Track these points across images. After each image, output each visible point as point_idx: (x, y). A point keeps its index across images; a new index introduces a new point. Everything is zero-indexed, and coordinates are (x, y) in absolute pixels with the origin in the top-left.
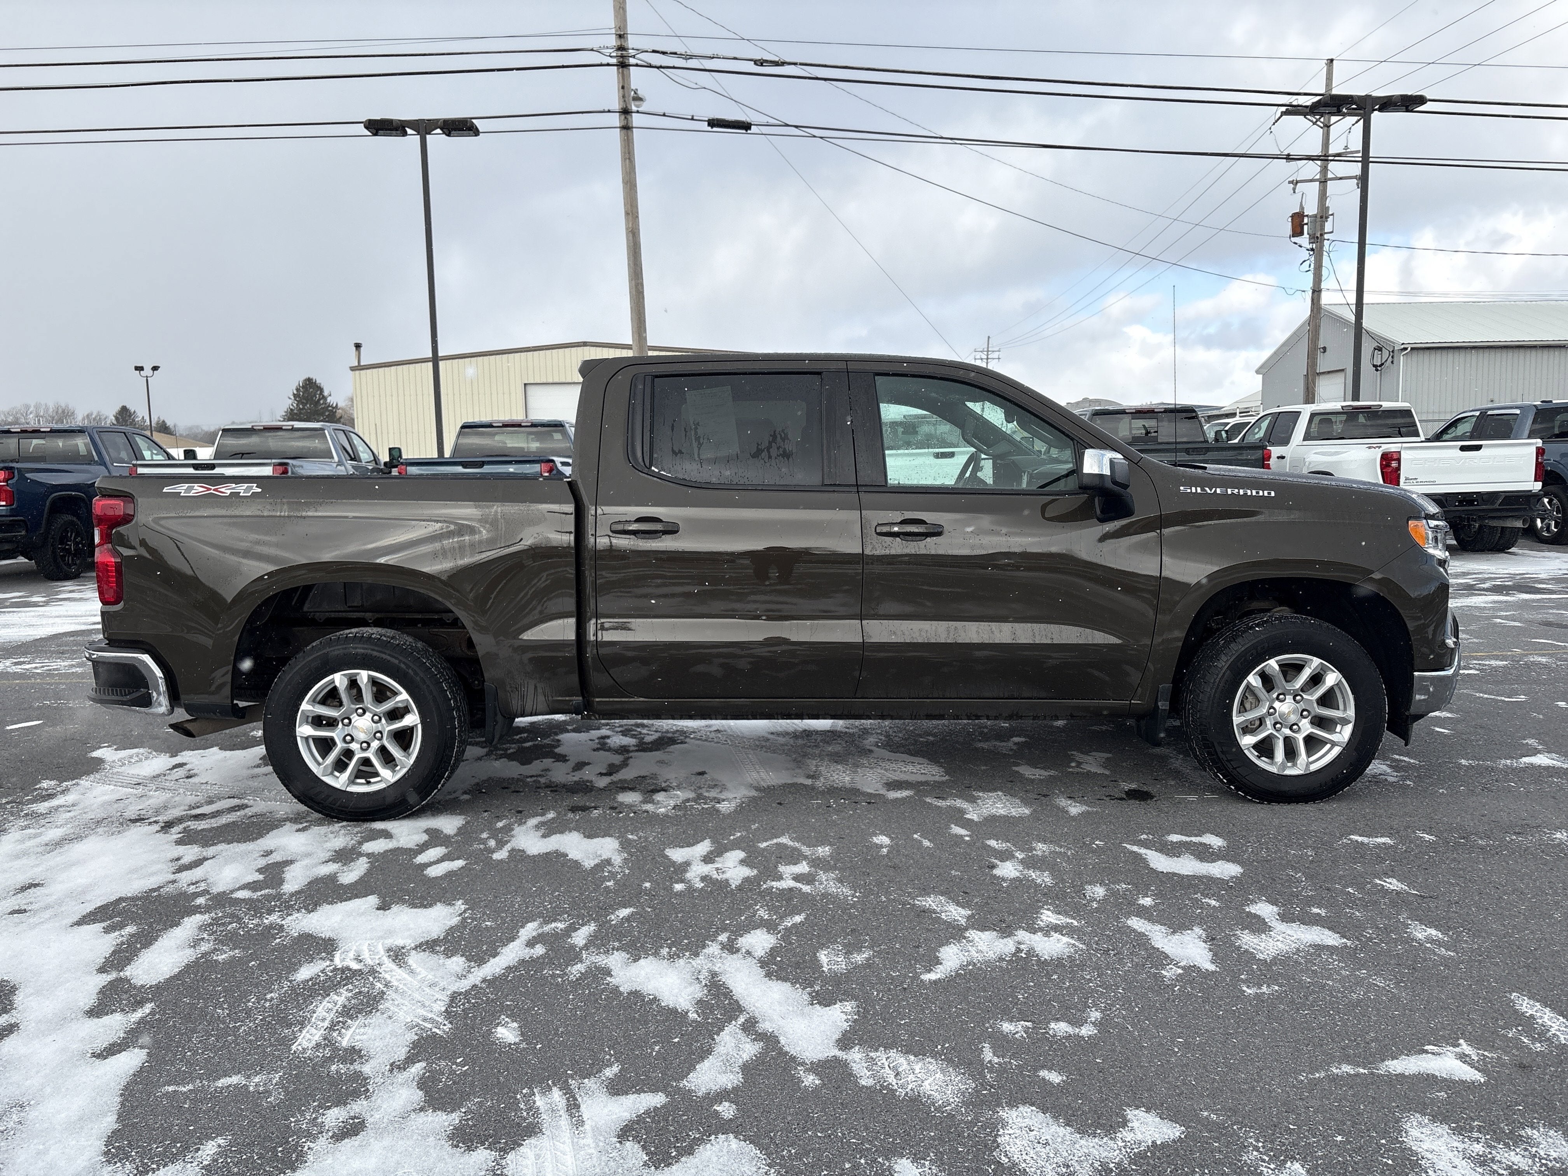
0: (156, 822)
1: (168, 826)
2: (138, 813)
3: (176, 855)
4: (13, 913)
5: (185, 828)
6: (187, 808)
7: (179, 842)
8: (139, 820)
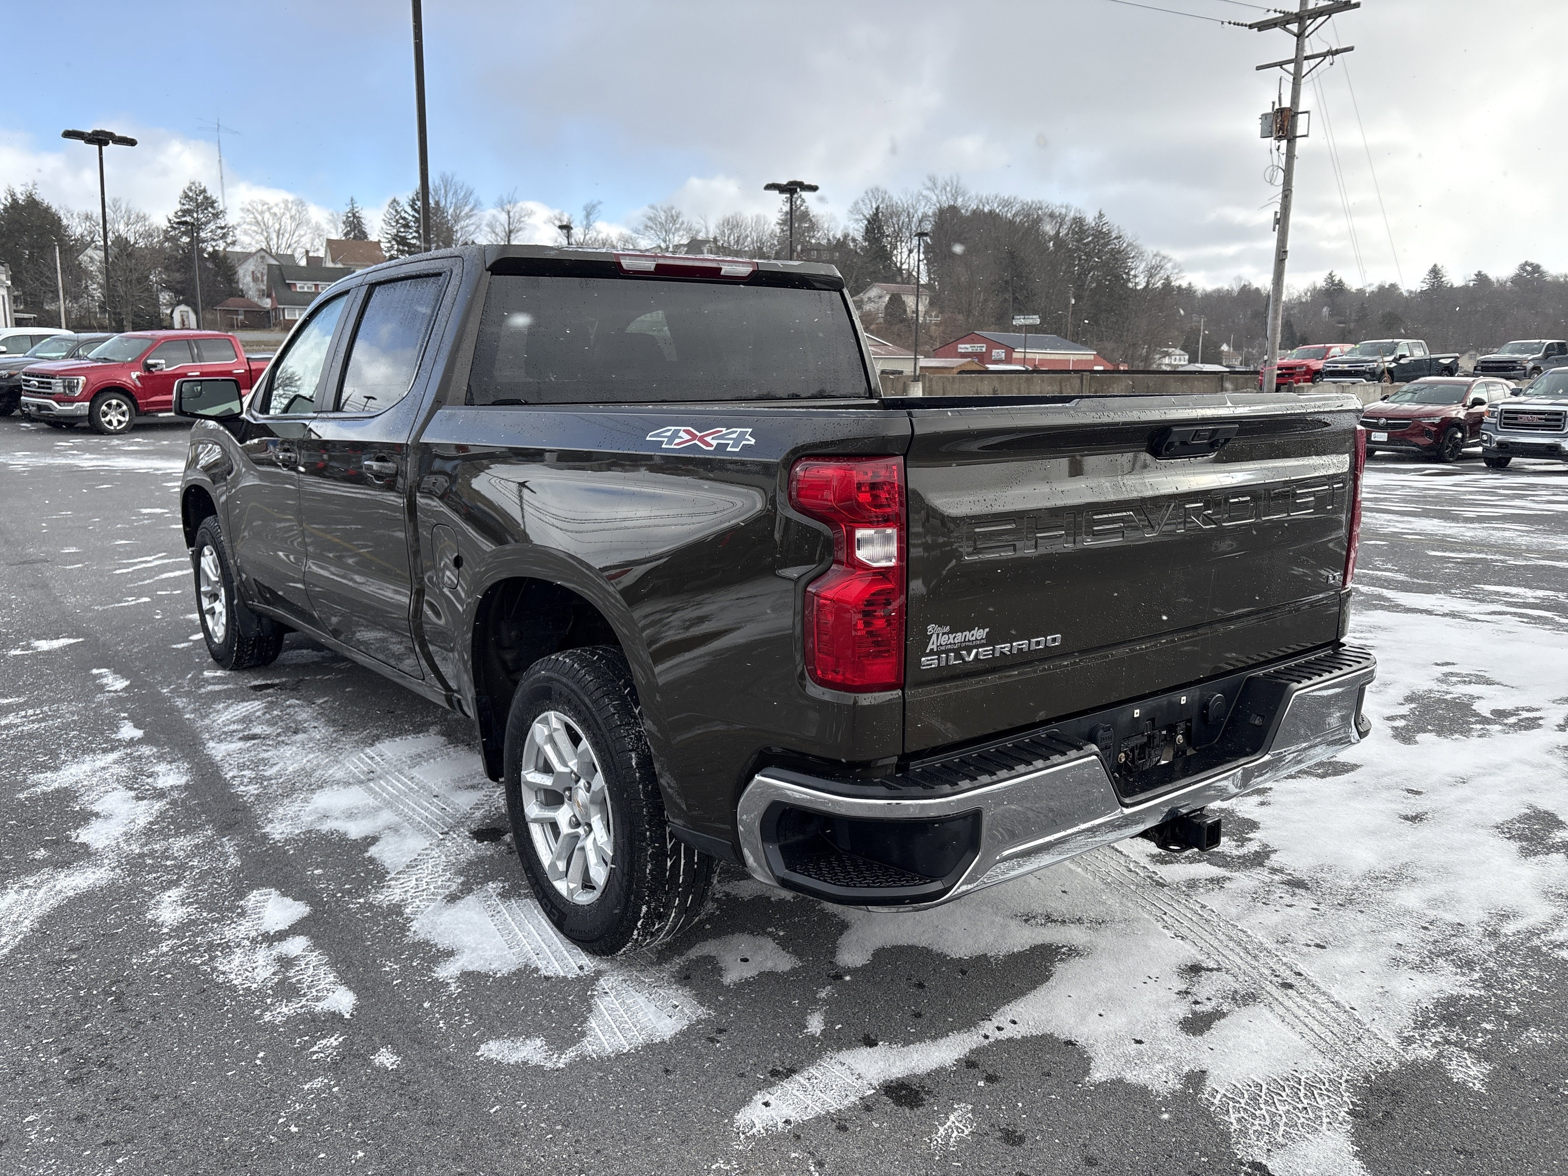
0: (1274, 871)
1: (1259, 859)
2: (1295, 901)
3: (1264, 808)
4: (1418, 793)
5: (1242, 846)
6: (1227, 885)
7: (1253, 825)
8: (1296, 884)
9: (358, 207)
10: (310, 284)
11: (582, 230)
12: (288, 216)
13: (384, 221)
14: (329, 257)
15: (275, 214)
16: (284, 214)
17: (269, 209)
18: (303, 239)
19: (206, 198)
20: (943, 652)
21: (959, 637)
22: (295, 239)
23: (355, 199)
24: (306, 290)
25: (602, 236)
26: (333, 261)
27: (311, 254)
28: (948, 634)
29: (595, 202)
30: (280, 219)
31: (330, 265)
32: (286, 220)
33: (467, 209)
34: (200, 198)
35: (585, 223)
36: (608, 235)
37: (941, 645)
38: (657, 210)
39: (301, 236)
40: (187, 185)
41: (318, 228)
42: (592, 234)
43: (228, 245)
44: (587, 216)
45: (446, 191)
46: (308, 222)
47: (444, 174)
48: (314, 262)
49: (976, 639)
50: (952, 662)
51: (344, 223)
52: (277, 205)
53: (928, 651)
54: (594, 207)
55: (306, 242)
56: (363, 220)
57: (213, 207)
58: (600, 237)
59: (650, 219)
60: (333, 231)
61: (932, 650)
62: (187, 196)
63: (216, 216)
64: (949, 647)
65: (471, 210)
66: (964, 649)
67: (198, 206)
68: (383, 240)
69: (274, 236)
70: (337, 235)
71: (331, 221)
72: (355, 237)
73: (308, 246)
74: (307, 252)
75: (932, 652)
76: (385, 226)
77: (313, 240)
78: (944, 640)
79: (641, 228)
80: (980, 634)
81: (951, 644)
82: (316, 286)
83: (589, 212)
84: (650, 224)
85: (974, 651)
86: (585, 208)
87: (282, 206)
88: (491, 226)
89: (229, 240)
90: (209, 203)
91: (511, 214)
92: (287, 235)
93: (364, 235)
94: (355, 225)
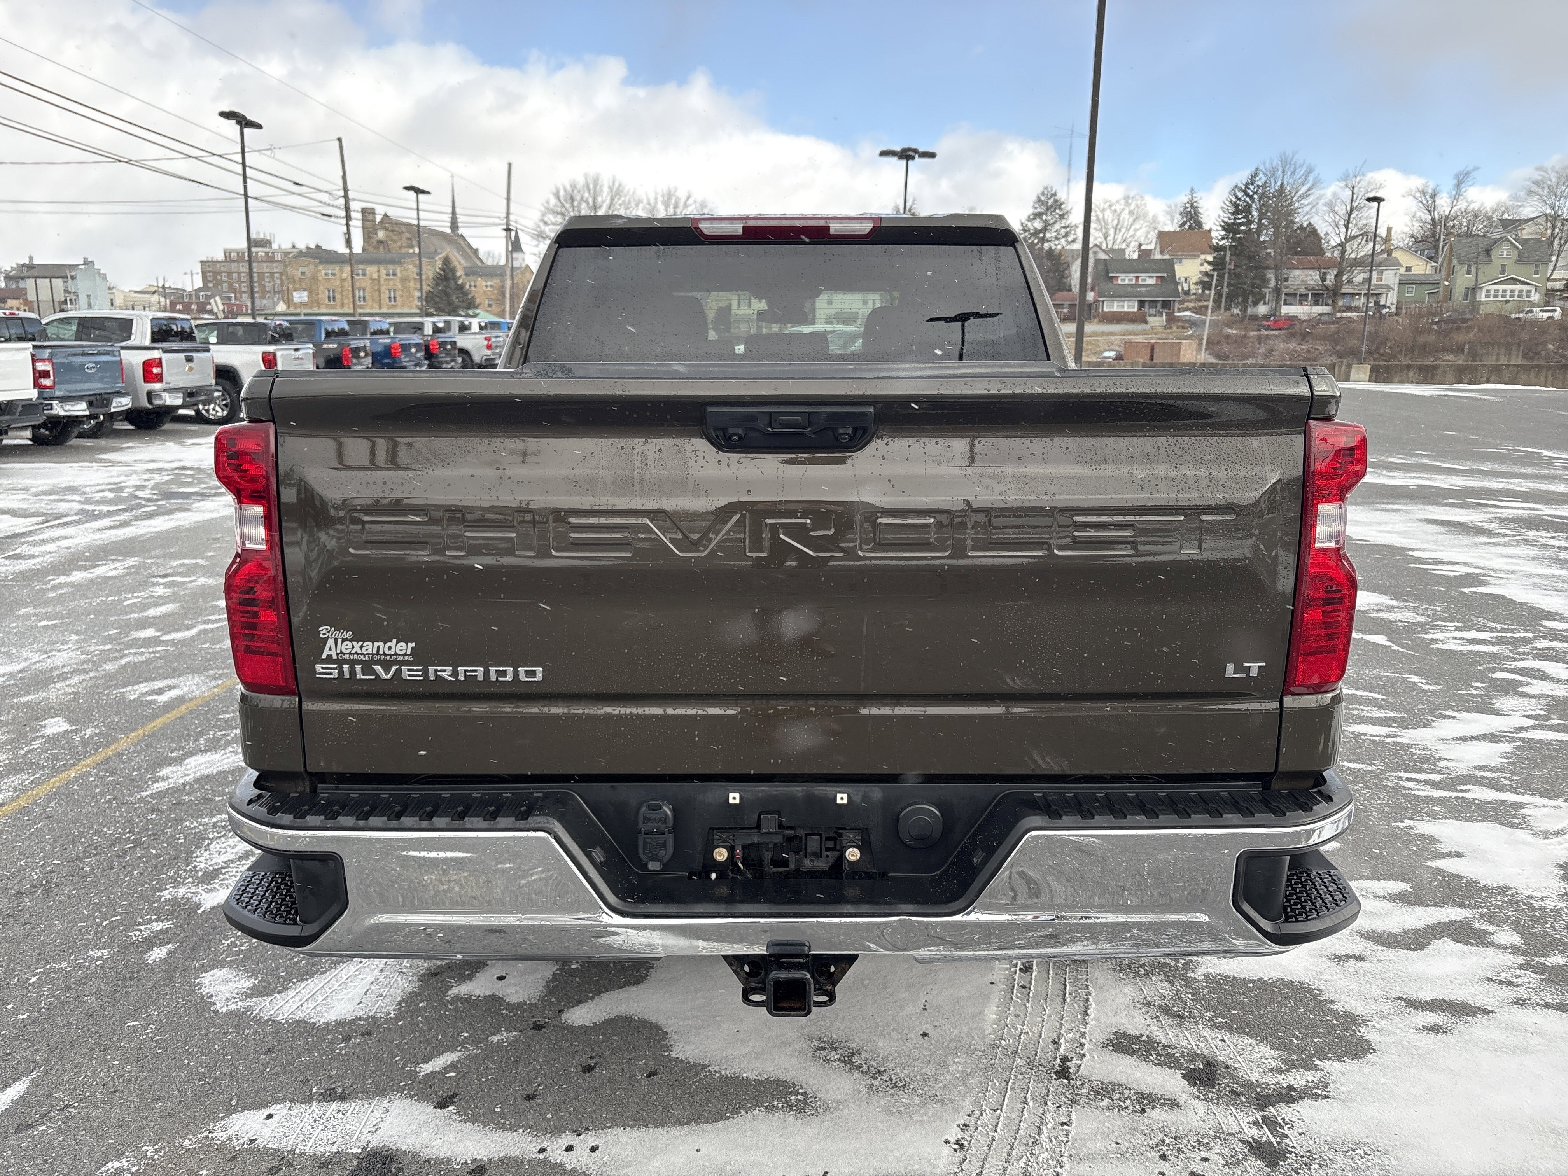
9: (1198, 195)
10: (1132, 276)
11: (1449, 201)
12: (1127, 211)
13: (1222, 208)
14: (1158, 249)
15: (1115, 211)
16: (1123, 210)
17: (1110, 206)
18: (1139, 233)
19: (1056, 201)
20: (346, 662)
21: (369, 648)
22: (1131, 232)
23: (1196, 189)
24: (1127, 282)
25: (1475, 206)
26: (1162, 252)
27: (1143, 247)
28: (351, 640)
29: (1470, 168)
30: (1119, 215)
31: (1157, 256)
32: (1125, 215)
33: (1303, 189)
34: (1051, 202)
35: (1454, 193)
36: (1482, 205)
37: (341, 653)
38: (1546, 172)
39: (1136, 230)
40: (1041, 190)
41: (1155, 220)
42: (1462, 205)
43: (1069, 243)
44: (1458, 186)
45: (1283, 172)
46: (1145, 216)
47: (1285, 153)
48: (1144, 254)
49: (396, 654)
50: (359, 676)
51: (1181, 214)
52: (1118, 202)
53: (324, 657)
54: (1468, 173)
55: (1141, 235)
56: (1200, 210)
57: (1060, 209)
58: (1472, 207)
59: (1536, 183)
60: (1169, 222)
61: (329, 657)
62: (1039, 200)
63: (1062, 216)
64: (356, 657)
65: (1309, 190)
66: (378, 662)
67: (1048, 209)
68: (1214, 228)
69: (1112, 232)
70: (1171, 226)
71: (1168, 213)
72: (1190, 228)
73: (1142, 240)
74: (1140, 245)
75: (329, 660)
76: (1222, 214)
77: (1148, 232)
78: (346, 647)
79: (1523, 194)
80: (404, 648)
81: (356, 653)
82: (1137, 278)
83: (1461, 181)
84: (1535, 188)
85: (395, 668)
86: (1457, 176)
87: (1123, 202)
88: (1331, 206)
89: (1070, 239)
90: (1058, 205)
91: (1356, 190)
92: (1123, 230)
93: (1199, 224)
94: (1192, 216)
